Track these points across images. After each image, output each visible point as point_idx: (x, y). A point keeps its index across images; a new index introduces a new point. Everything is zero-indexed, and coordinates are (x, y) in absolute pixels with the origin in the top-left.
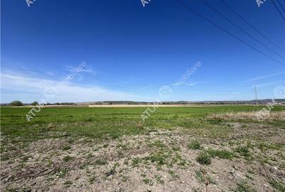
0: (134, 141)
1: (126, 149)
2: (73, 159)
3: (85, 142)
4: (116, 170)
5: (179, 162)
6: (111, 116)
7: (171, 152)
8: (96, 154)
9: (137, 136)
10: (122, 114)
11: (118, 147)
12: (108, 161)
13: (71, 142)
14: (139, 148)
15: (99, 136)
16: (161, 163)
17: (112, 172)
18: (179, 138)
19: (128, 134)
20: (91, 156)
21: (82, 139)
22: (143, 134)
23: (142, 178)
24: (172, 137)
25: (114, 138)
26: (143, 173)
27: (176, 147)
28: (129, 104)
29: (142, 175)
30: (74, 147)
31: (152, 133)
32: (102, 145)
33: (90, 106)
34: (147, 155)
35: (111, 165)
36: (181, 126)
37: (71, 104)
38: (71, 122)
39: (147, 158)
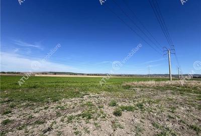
0: (70, 103)
1: (63, 110)
2: (12, 121)
3: (27, 105)
4: (53, 127)
5: (101, 116)
6: (54, 84)
7: (97, 109)
8: (37, 115)
9: (74, 99)
10: (63, 82)
11: (57, 108)
12: (47, 120)
13: (12, 107)
14: (74, 108)
15: (42, 100)
16: (90, 118)
17: (49, 129)
18: (103, 99)
19: (66, 97)
20: (31, 117)
21: (25, 104)
22: (78, 97)
23: (74, 131)
24: (99, 98)
25: (55, 101)
26: (75, 127)
27: (101, 105)
28: (70, 74)
29: (74, 129)
30: (15, 111)
31: (85, 96)
32: (43, 108)
33: (36, 75)
34: (80, 112)
35: (49, 123)
36: (106, 90)
37: (18, 73)
38: (15, 89)
39: (79, 115)
